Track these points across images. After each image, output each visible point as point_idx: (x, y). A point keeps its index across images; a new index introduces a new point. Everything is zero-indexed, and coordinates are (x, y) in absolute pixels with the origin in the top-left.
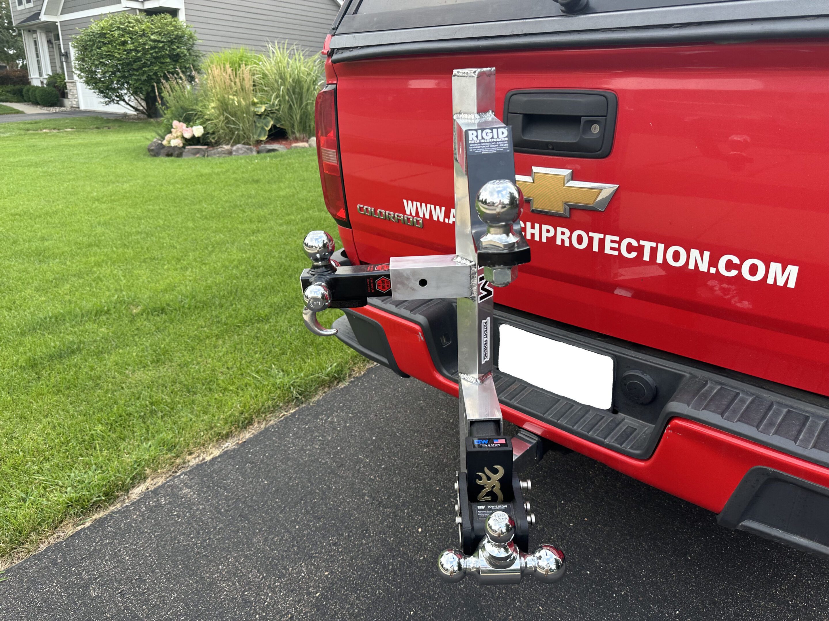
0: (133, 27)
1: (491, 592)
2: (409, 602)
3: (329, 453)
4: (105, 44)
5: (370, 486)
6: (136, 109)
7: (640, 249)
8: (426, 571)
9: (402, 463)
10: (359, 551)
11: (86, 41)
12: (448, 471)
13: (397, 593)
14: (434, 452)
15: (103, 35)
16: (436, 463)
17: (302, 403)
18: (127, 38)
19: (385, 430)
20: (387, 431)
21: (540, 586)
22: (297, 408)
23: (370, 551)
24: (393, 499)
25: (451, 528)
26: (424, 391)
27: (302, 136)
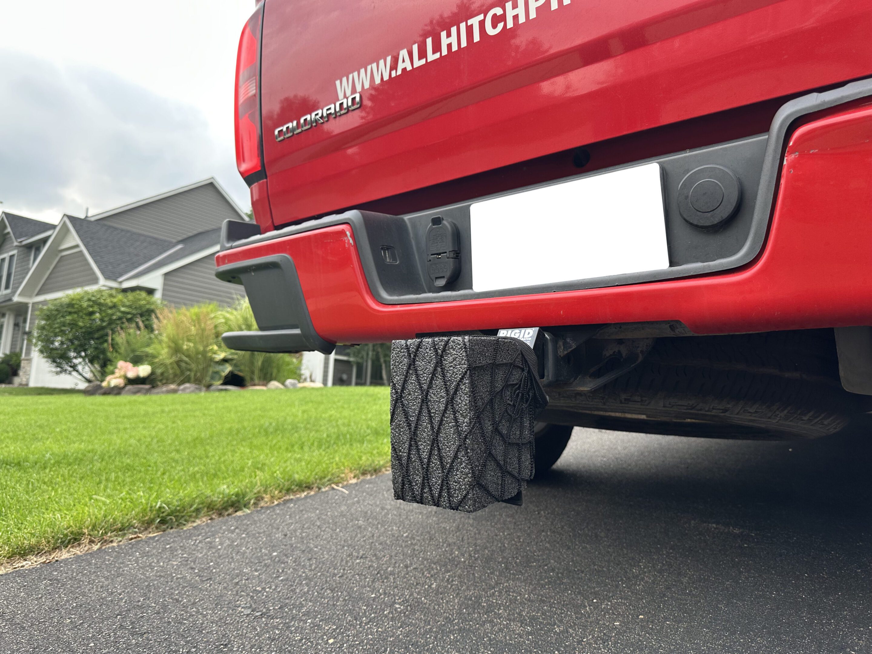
0: (104, 300)
3: (192, 568)
4: (70, 313)
5: (252, 597)
6: (89, 381)
9: (315, 574)
11: (52, 310)
12: (394, 579)
15: (70, 305)
17: (172, 528)
18: (96, 308)
22: (161, 533)
24: (290, 610)
27: (261, 383)
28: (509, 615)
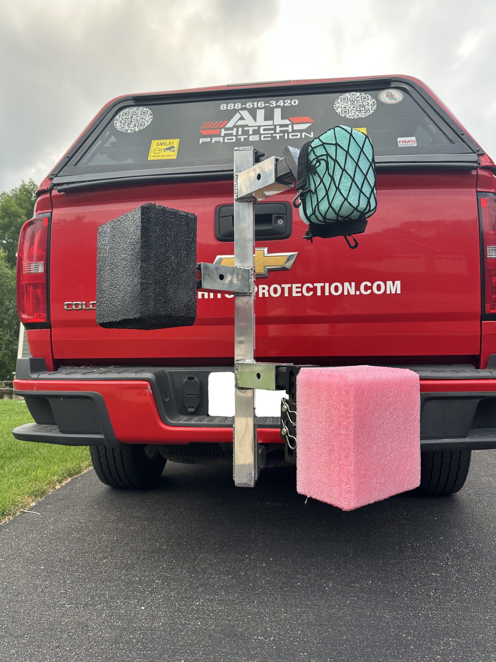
1: (240, 621)
2: (174, 656)
5: (65, 597)
7: (315, 289)
8: (172, 629)
9: (88, 575)
10: (90, 642)
12: (138, 567)
13: (157, 654)
14: (114, 559)
16: (123, 565)
19: (52, 560)
20: (54, 560)
21: (273, 603)
23: (103, 638)
25: (171, 597)
26: (72, 528)
28: (216, 572)
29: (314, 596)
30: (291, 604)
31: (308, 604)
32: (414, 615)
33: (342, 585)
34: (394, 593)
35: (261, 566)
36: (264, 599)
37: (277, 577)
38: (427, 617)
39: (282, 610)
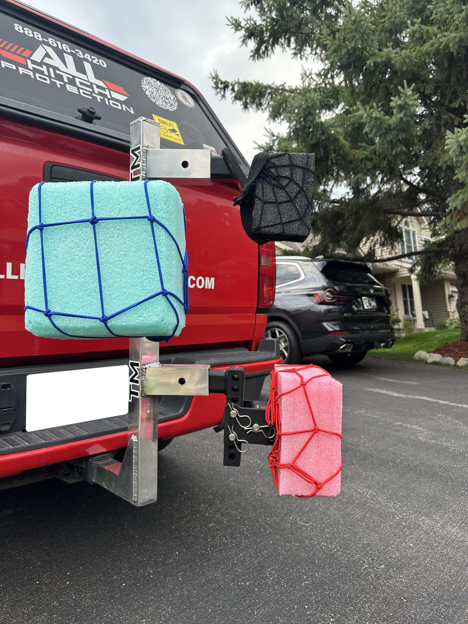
29: (149, 589)
30: (139, 608)
31: (153, 599)
32: (232, 564)
33: (160, 567)
34: (203, 554)
35: (67, 586)
36: (109, 617)
37: (96, 589)
38: (241, 561)
39: (137, 618)
